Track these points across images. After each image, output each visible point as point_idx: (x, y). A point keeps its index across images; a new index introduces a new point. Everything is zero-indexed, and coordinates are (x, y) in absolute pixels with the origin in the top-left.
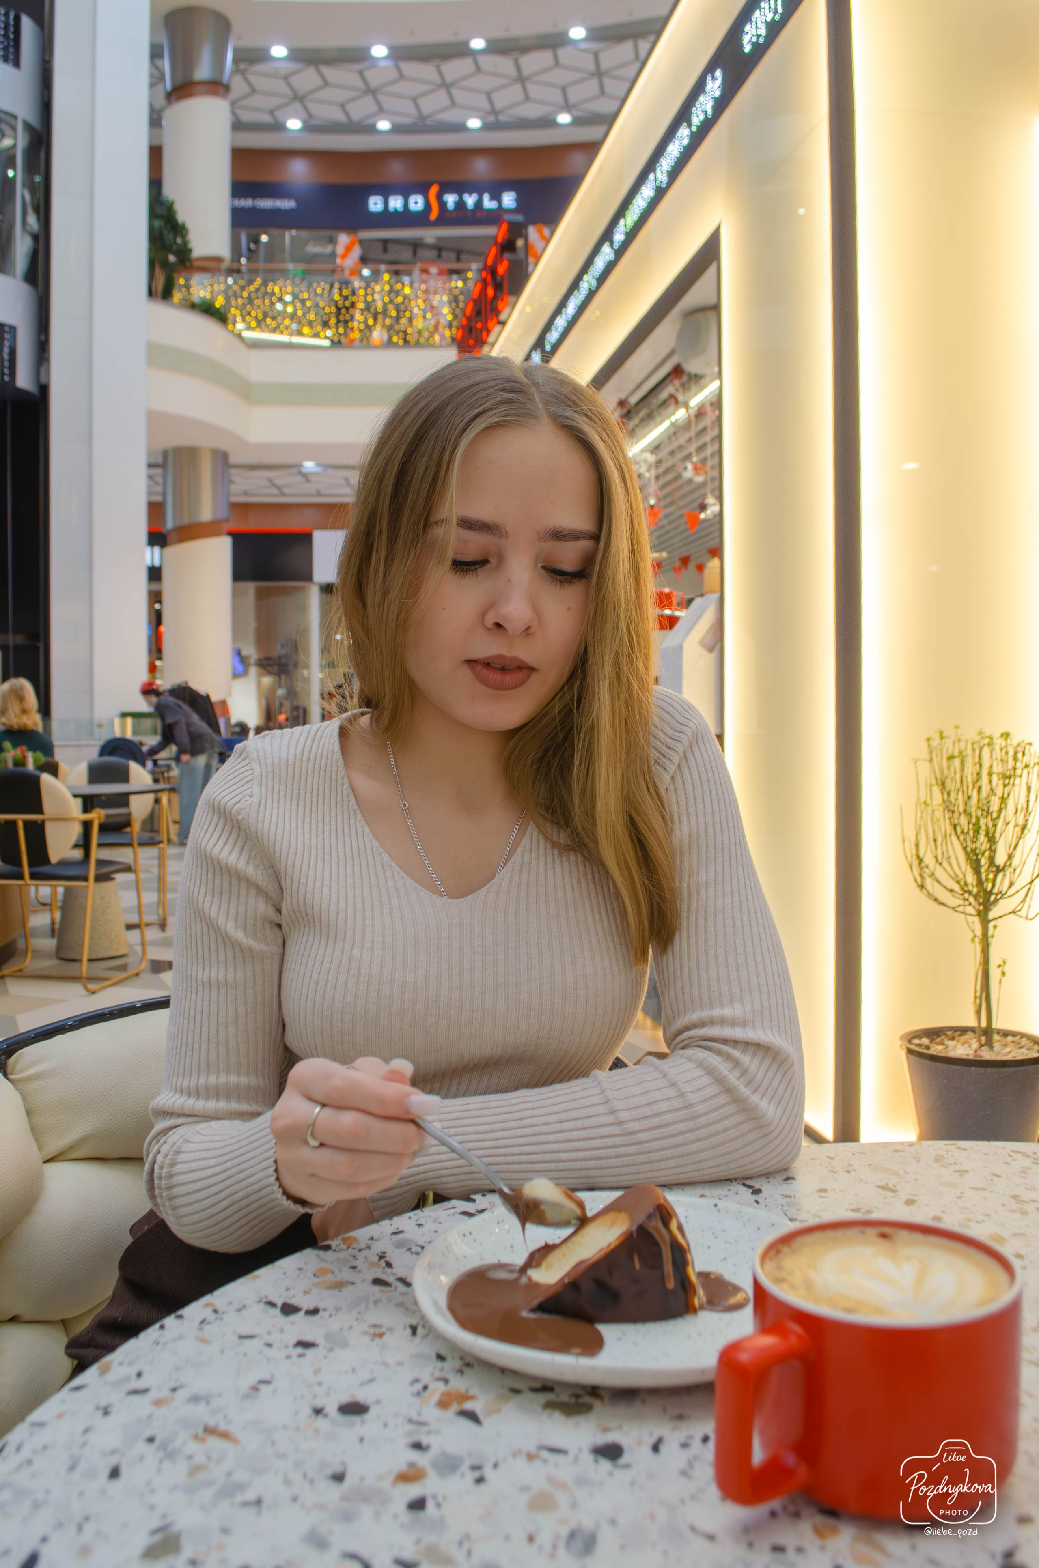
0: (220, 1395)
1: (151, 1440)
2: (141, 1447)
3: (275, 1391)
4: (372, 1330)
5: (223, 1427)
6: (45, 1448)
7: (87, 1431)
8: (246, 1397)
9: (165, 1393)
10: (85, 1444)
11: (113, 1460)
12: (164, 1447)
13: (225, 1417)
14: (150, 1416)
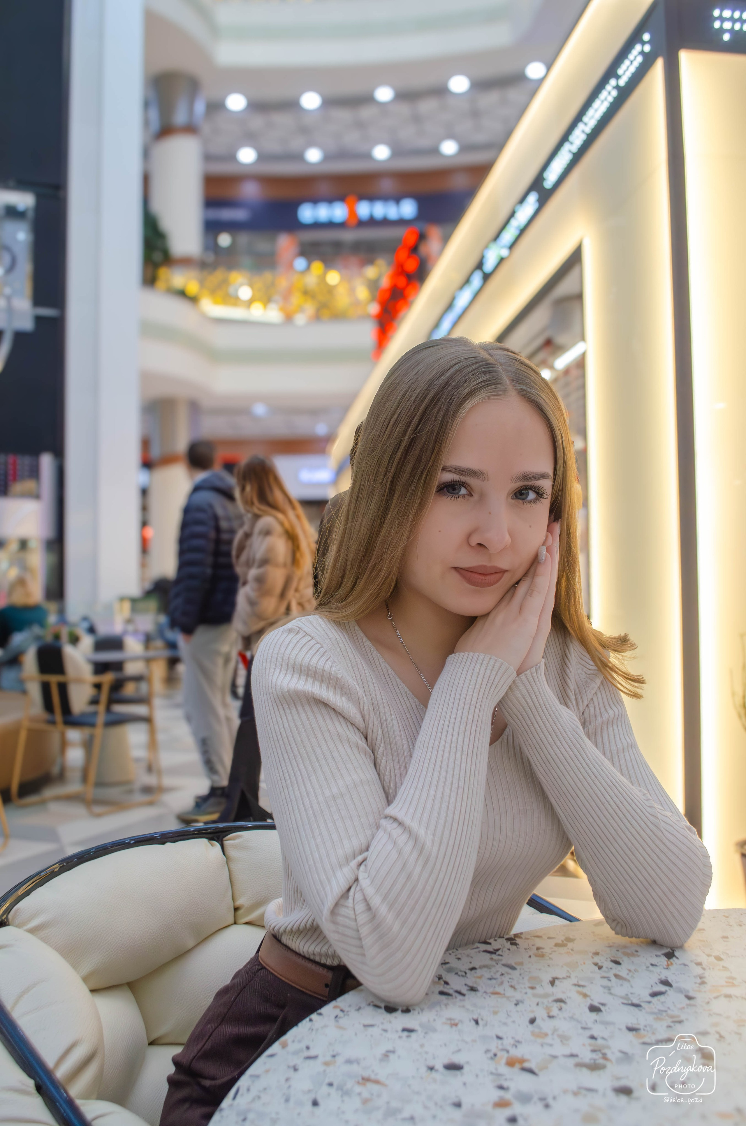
0: (364, 1059)
1: (331, 1085)
2: (325, 1089)
3: (399, 1057)
4: (449, 1022)
5: (373, 1077)
6: (265, 1089)
7: (287, 1080)
8: (381, 1060)
9: (328, 1058)
10: (289, 1087)
11: (312, 1096)
12: (340, 1088)
13: (373, 1071)
14: (325, 1071)
